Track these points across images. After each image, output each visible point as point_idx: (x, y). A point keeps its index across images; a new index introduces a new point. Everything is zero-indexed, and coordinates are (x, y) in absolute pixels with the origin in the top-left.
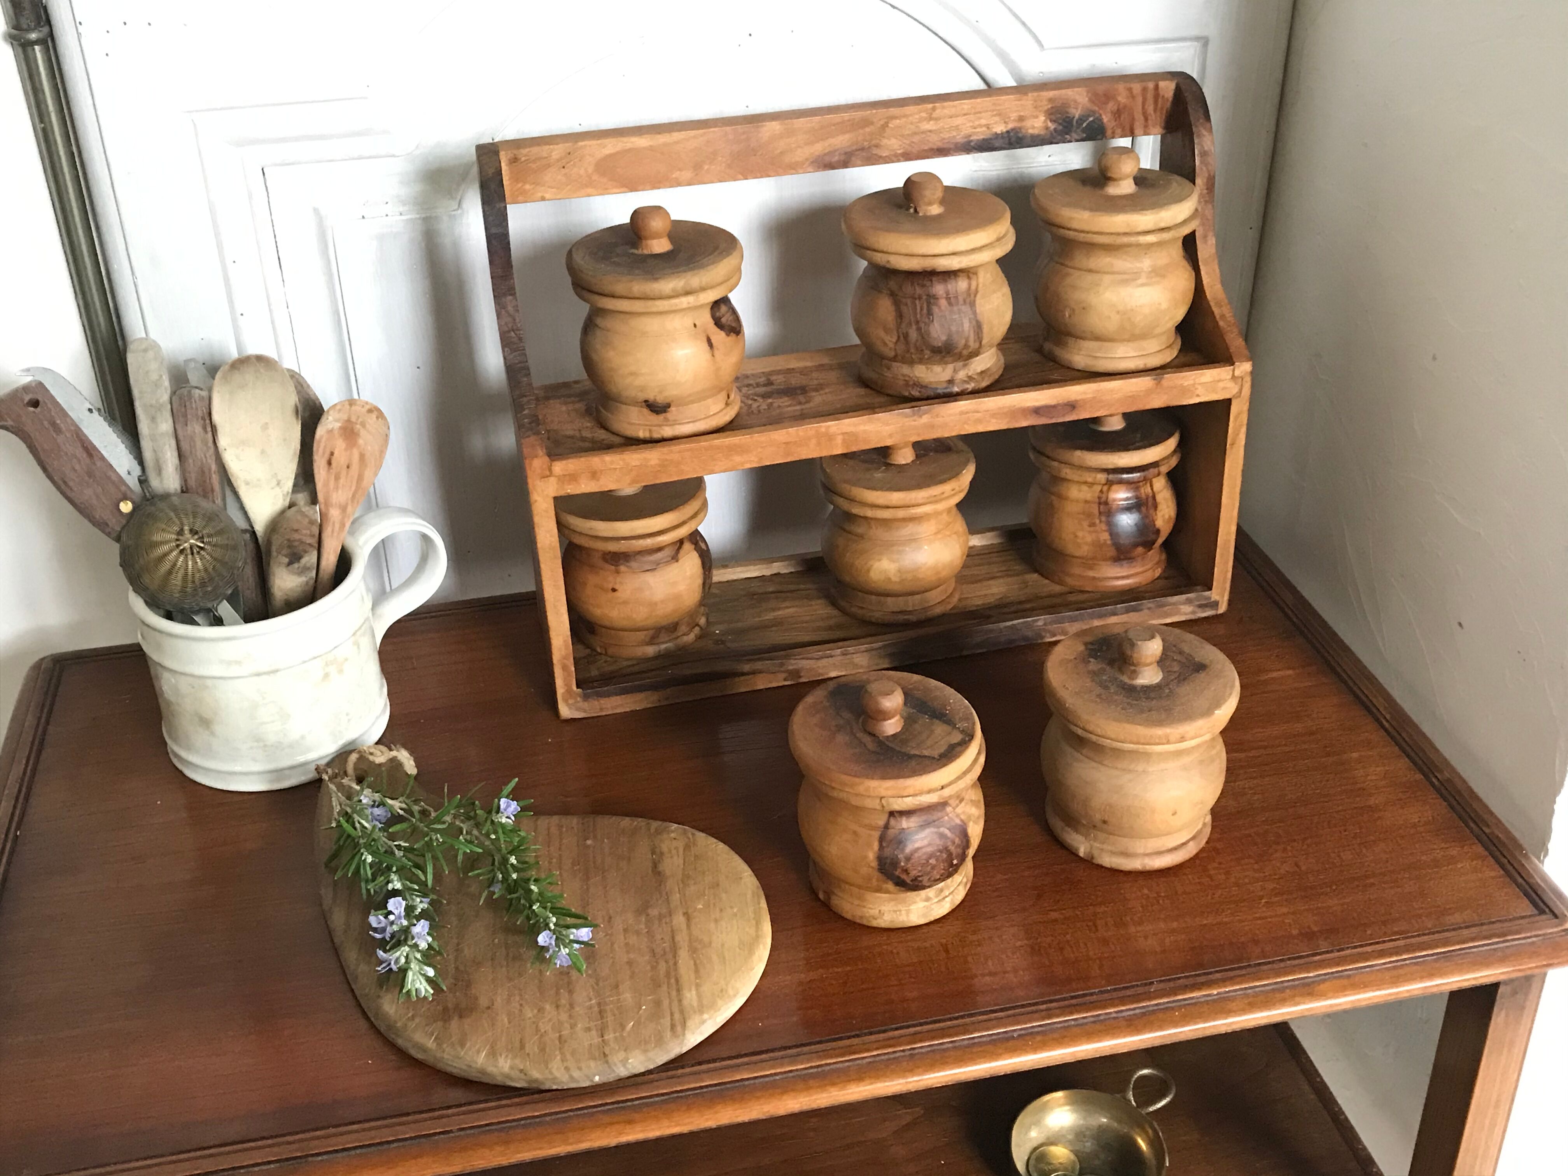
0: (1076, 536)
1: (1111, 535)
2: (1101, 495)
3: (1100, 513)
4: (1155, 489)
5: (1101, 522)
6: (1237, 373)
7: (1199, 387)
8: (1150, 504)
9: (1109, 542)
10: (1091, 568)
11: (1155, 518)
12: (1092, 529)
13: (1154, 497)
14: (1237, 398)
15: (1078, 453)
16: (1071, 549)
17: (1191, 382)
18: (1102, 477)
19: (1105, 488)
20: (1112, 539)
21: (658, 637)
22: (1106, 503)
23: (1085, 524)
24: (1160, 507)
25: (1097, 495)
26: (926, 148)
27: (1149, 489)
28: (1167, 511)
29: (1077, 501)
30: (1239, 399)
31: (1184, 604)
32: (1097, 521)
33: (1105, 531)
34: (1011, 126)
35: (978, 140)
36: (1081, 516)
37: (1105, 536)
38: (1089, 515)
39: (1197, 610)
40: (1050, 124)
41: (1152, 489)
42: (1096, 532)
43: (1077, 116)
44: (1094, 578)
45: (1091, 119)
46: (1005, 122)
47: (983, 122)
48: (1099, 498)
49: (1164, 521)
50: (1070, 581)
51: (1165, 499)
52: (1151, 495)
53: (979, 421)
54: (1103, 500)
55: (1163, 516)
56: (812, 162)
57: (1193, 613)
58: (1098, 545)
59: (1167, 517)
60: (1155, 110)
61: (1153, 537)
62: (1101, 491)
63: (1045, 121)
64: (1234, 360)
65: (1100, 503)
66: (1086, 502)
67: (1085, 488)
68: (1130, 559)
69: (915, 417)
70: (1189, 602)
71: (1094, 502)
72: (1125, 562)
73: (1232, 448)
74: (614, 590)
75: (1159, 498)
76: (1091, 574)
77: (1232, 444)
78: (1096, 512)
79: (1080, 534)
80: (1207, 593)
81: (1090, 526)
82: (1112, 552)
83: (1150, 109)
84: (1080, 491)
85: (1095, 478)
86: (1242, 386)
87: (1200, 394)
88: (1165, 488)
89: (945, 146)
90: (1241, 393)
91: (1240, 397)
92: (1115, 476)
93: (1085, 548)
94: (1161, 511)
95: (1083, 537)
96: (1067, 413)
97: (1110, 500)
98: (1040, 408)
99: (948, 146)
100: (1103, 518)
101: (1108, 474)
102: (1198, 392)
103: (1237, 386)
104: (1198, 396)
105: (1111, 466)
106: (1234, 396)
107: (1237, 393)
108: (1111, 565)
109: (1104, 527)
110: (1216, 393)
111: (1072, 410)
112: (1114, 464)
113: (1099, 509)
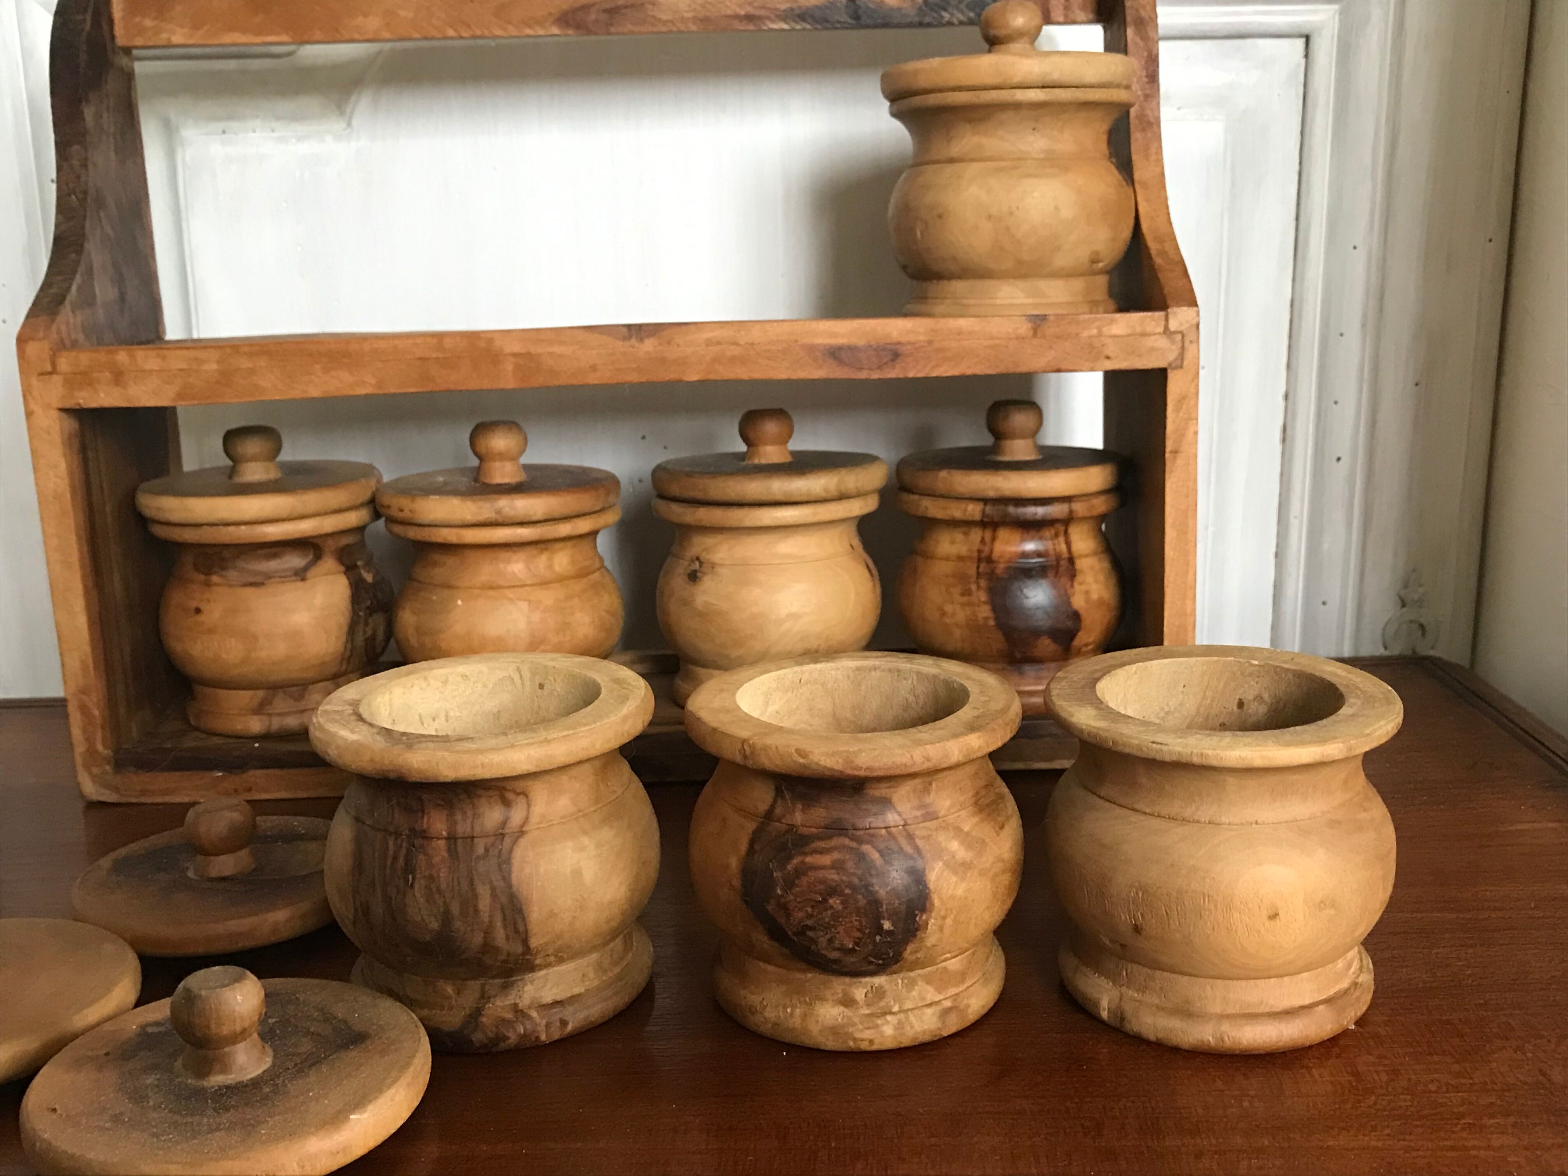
0: (943, 614)
1: (994, 609)
2: (981, 547)
3: (978, 574)
4: (1074, 548)
5: (979, 588)
6: (1173, 325)
8: (1062, 569)
9: (992, 623)
11: (1070, 591)
12: (965, 599)
13: (1071, 561)
14: (1176, 368)
15: (943, 474)
16: (938, 636)
17: (1095, 332)
18: (974, 511)
19: (988, 535)
20: (996, 619)
21: (271, 703)
22: (989, 560)
23: (956, 591)
24: (1079, 578)
25: (975, 548)
27: (1063, 547)
28: (1094, 587)
29: (947, 559)
30: (1179, 372)
32: (974, 587)
33: (985, 603)
36: (951, 581)
37: (985, 612)
38: (962, 578)
41: (1069, 548)
42: (969, 604)
48: (979, 551)
49: (1088, 600)
51: (1092, 568)
52: (1065, 555)
53: (741, 360)
54: (983, 555)
55: (1087, 593)
56: (558, 19)
58: (974, 626)
59: (1095, 596)
61: (1069, 624)
62: (983, 541)
64: (1168, 302)
65: (979, 560)
66: (960, 558)
67: (959, 536)
68: (1034, 661)
71: (971, 558)
72: (1026, 667)
73: (1175, 458)
74: (198, 611)
75: (1081, 564)
77: (1175, 452)
78: (972, 571)
79: (948, 608)
81: (963, 595)
82: (997, 642)
84: (953, 542)
85: (966, 510)
86: (1183, 348)
87: (1111, 355)
88: (1095, 554)
89: (757, 13)
90: (1182, 360)
91: (1181, 367)
92: (997, 507)
93: (957, 632)
94: (1083, 588)
95: (954, 614)
96: (886, 363)
97: (995, 555)
98: (840, 348)
99: (762, 13)
100: (983, 583)
101: (985, 504)
102: (1108, 352)
103: (1173, 347)
104: (1108, 358)
105: (991, 494)
106: (1170, 364)
107: (1176, 359)
108: (1004, 669)
109: (983, 596)
110: (1140, 356)
111: (893, 360)
112: (997, 489)
113: (978, 567)
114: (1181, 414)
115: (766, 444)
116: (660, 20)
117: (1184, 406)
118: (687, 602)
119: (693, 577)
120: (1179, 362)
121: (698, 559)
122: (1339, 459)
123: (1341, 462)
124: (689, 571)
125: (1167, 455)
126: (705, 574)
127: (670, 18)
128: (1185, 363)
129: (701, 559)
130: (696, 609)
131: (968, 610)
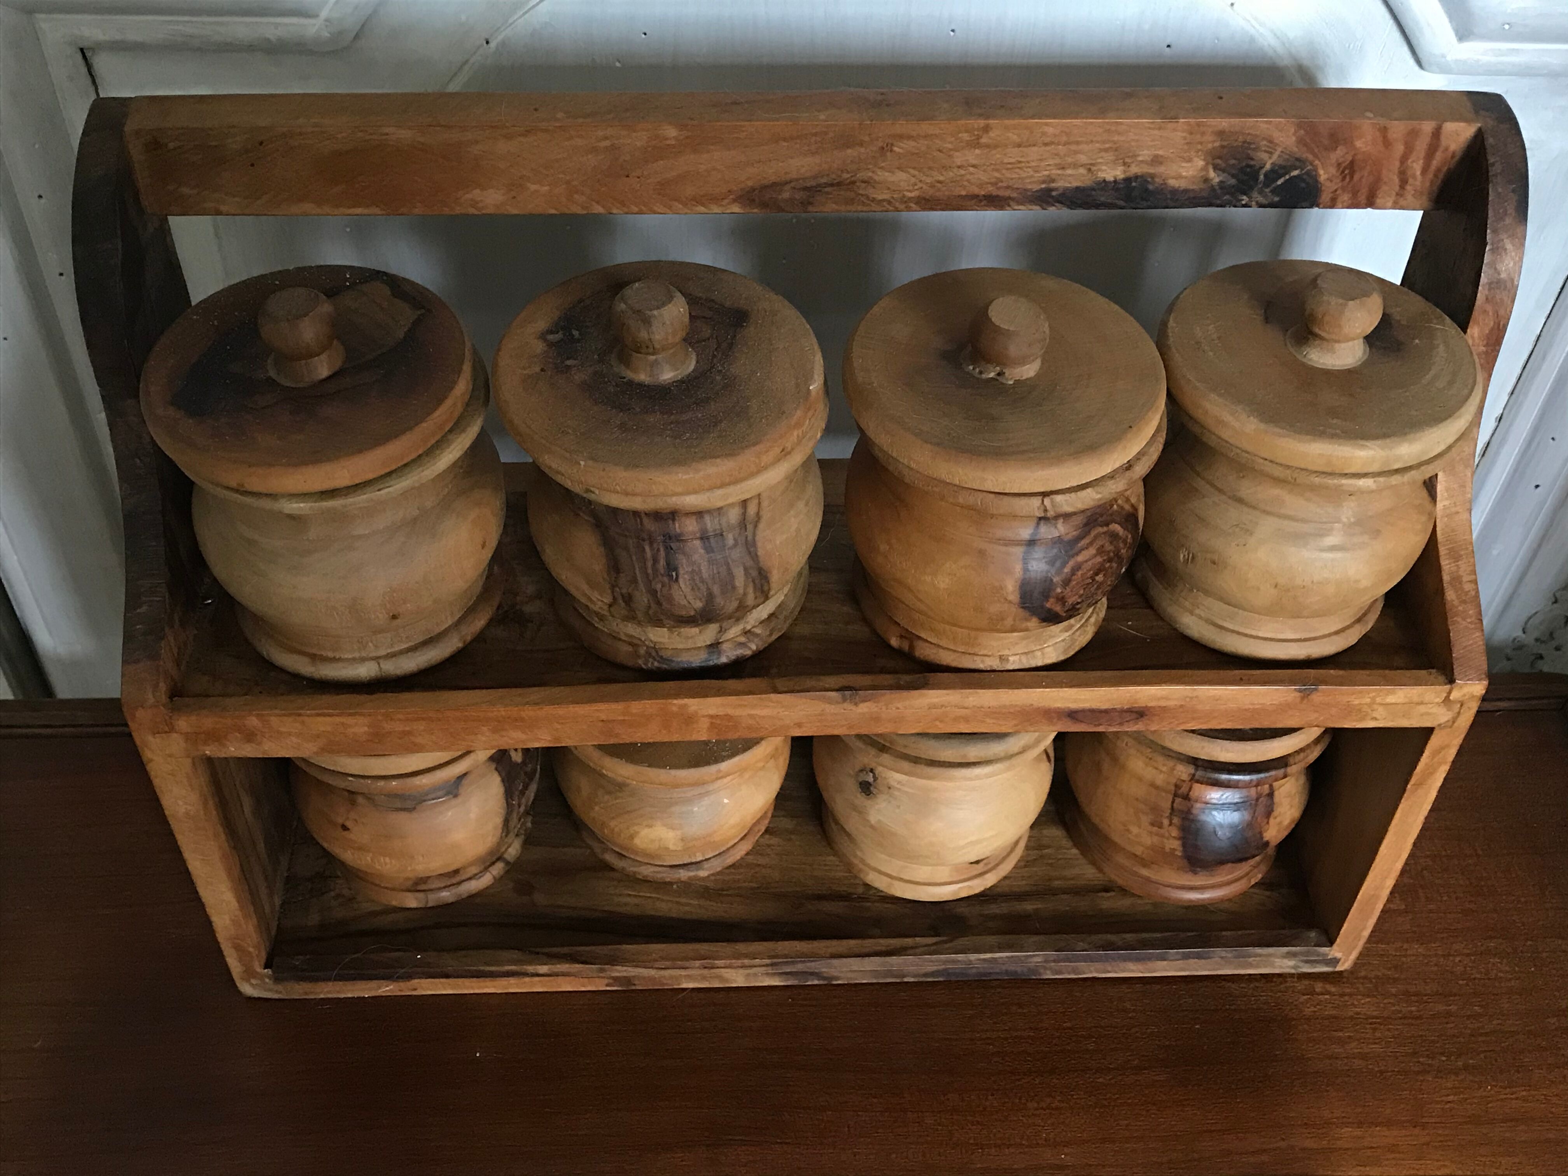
0: (1127, 830)
1: (1184, 845)
2: (1178, 790)
3: (1172, 808)
5: (1171, 823)
6: (1455, 695)
7: (1381, 709)
8: (1261, 807)
9: (1179, 853)
10: (1145, 867)
11: (1266, 823)
12: (1153, 828)
13: (1271, 794)
14: (1444, 727)
16: (1120, 840)
18: (1183, 771)
20: (1184, 850)
22: (1186, 797)
23: (1145, 820)
24: (1276, 811)
26: (964, 193)
28: (1288, 814)
29: (1140, 779)
30: (1447, 730)
31: (1282, 957)
32: (1166, 822)
33: (1175, 837)
34: (1134, 170)
35: (1067, 189)
36: (1141, 806)
37: (1174, 845)
38: (1155, 809)
40: (1212, 174)
42: (1158, 834)
43: (1268, 166)
44: (1148, 880)
45: (1295, 173)
46: (1124, 164)
47: (1083, 159)
48: (1177, 786)
49: (1279, 830)
54: (1181, 788)
55: (1280, 823)
56: (740, 197)
57: (1294, 967)
58: (1160, 852)
59: (1287, 822)
60: (1424, 171)
62: (1182, 780)
63: (1205, 169)
64: (1456, 672)
65: (1176, 795)
66: (1153, 785)
69: (845, 705)
70: (1291, 955)
71: (1166, 791)
72: (1202, 872)
74: (345, 828)
75: (1279, 795)
76: (1145, 873)
78: (1166, 805)
79: (1135, 830)
80: (1323, 949)
81: (1152, 824)
82: (1180, 864)
83: (1417, 167)
84: (1149, 765)
87: (1378, 719)
89: (1001, 193)
90: (1454, 722)
91: (1452, 728)
92: (1208, 775)
93: (1139, 848)
95: (1138, 835)
97: (1193, 793)
99: (1007, 193)
100: (1176, 820)
101: (1197, 769)
102: (1375, 715)
103: (1449, 713)
104: (1374, 719)
106: (1439, 725)
107: (1448, 721)
109: (1175, 833)
110: (1409, 718)
111: (1137, 718)
113: (1173, 802)
116: (874, 200)
119: (868, 789)
120: (1450, 723)
122: (1537, 486)
123: (1539, 489)
124: (863, 782)
126: (880, 792)
127: (886, 196)
128: (1457, 725)
130: (868, 821)
131: (1156, 839)
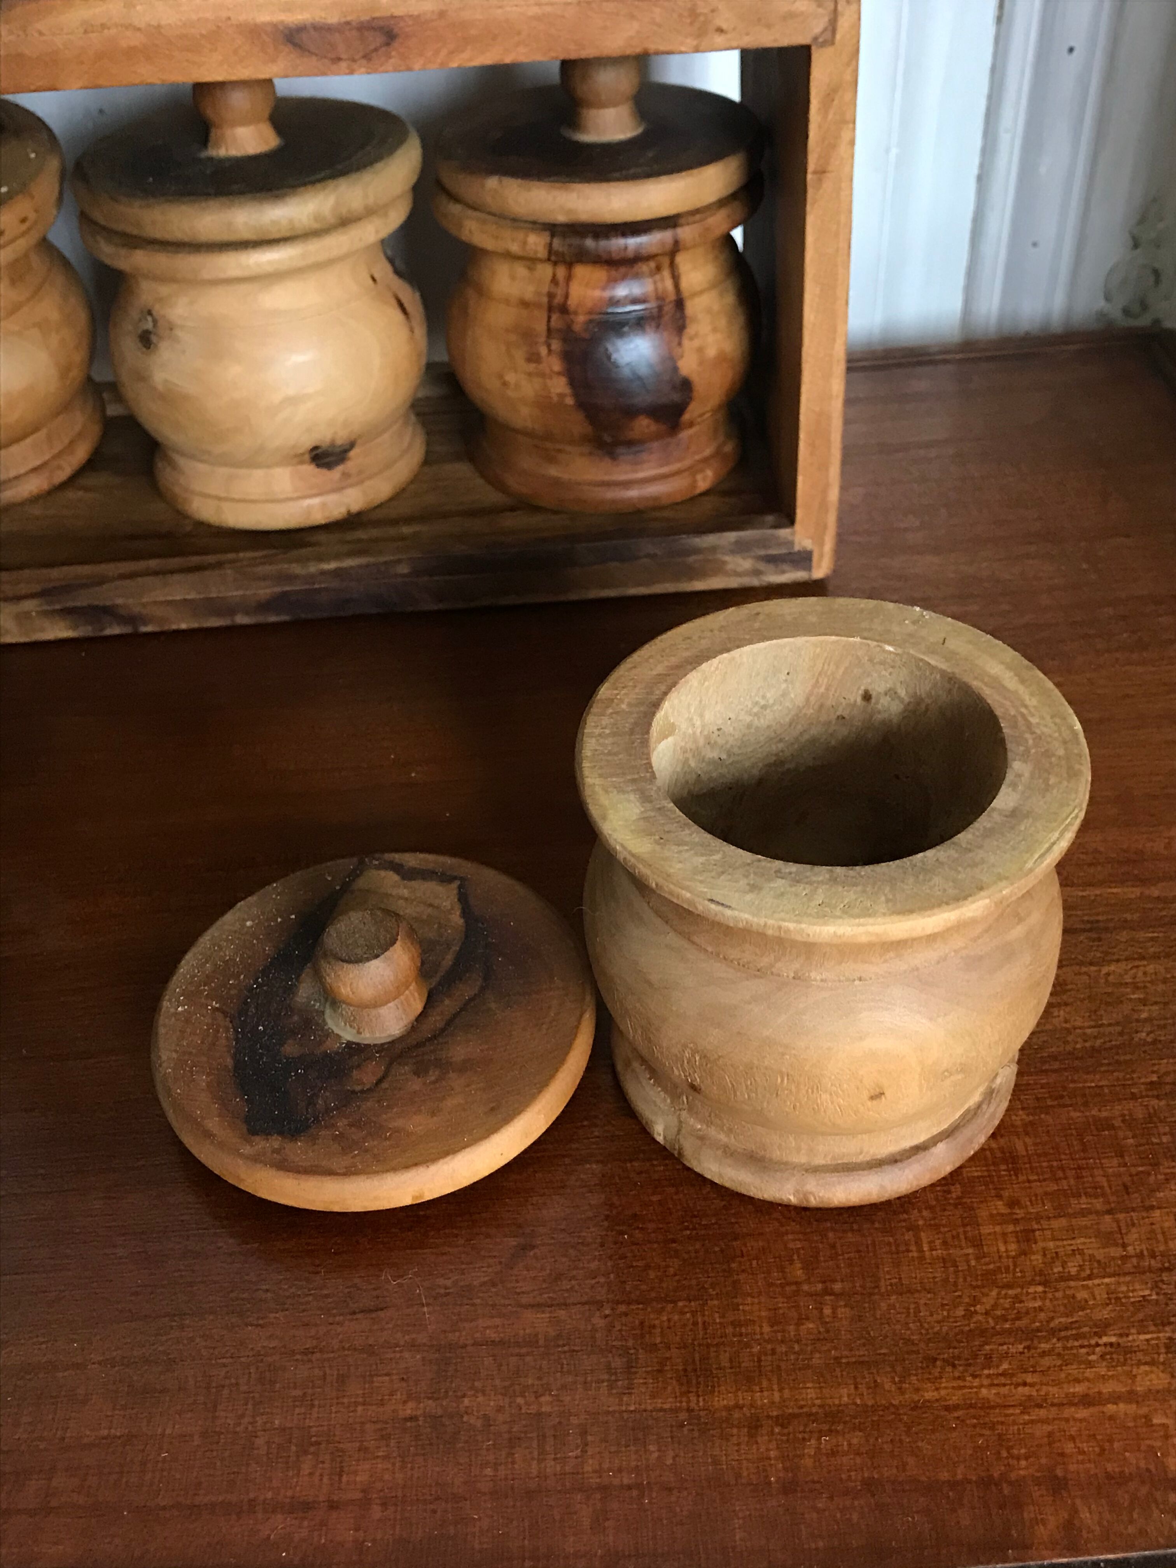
0: (505, 384)
1: (571, 383)
2: (553, 290)
3: (549, 330)
4: (684, 284)
5: (550, 351)
8: (667, 316)
9: (570, 401)
10: (551, 460)
11: (678, 348)
12: (532, 367)
13: (680, 304)
14: (825, 44)
15: (492, 182)
16: (500, 410)
18: (537, 242)
19: (561, 273)
20: (576, 395)
22: (564, 309)
23: (519, 355)
24: (690, 330)
25: (545, 289)
27: (669, 284)
28: (711, 339)
29: (507, 302)
30: (829, 51)
31: (733, 552)
32: (543, 351)
33: (559, 374)
36: (513, 338)
37: (559, 386)
38: (527, 335)
39: (761, 566)
41: (677, 285)
42: (538, 374)
44: (560, 481)
48: (551, 296)
49: (701, 363)
50: (512, 481)
51: (709, 311)
52: (672, 296)
54: (558, 300)
55: (700, 350)
57: (757, 573)
58: (544, 404)
59: (711, 352)
61: (676, 397)
62: (554, 281)
65: (550, 309)
66: (524, 304)
67: (520, 271)
68: (630, 443)
70: (741, 548)
71: (538, 305)
72: (621, 450)
73: (820, 180)
75: (693, 307)
76: (553, 471)
77: (821, 172)
78: (541, 327)
79: (510, 377)
80: (784, 533)
81: (529, 360)
82: (578, 425)
84: (513, 278)
85: (525, 243)
86: (835, 10)
87: (724, 26)
88: (713, 286)
90: (834, 31)
91: (833, 43)
92: (568, 241)
93: (525, 411)
94: (696, 343)
95: (517, 386)
96: (376, 50)
97: (572, 303)
98: (301, 29)
100: (556, 345)
101: (553, 236)
102: (720, 22)
103: (820, 10)
104: (720, 30)
105: (561, 218)
106: (815, 39)
107: (825, 30)
108: (590, 454)
109: (556, 365)
110: (769, 26)
111: (388, 44)
112: (570, 211)
113: (549, 321)
114: (830, 116)
115: (234, 124)
117: (836, 102)
118: (142, 377)
119: (146, 340)
120: (828, 35)
121: (150, 313)
122: (1071, 50)
123: (1075, 53)
124: (140, 331)
125: (809, 177)
126: (161, 338)
128: (838, 37)
129: (154, 313)
130: (154, 389)
131: (537, 382)
